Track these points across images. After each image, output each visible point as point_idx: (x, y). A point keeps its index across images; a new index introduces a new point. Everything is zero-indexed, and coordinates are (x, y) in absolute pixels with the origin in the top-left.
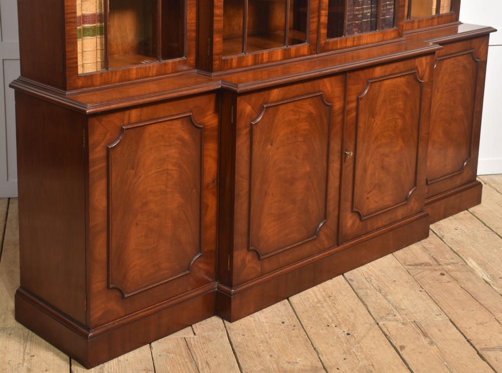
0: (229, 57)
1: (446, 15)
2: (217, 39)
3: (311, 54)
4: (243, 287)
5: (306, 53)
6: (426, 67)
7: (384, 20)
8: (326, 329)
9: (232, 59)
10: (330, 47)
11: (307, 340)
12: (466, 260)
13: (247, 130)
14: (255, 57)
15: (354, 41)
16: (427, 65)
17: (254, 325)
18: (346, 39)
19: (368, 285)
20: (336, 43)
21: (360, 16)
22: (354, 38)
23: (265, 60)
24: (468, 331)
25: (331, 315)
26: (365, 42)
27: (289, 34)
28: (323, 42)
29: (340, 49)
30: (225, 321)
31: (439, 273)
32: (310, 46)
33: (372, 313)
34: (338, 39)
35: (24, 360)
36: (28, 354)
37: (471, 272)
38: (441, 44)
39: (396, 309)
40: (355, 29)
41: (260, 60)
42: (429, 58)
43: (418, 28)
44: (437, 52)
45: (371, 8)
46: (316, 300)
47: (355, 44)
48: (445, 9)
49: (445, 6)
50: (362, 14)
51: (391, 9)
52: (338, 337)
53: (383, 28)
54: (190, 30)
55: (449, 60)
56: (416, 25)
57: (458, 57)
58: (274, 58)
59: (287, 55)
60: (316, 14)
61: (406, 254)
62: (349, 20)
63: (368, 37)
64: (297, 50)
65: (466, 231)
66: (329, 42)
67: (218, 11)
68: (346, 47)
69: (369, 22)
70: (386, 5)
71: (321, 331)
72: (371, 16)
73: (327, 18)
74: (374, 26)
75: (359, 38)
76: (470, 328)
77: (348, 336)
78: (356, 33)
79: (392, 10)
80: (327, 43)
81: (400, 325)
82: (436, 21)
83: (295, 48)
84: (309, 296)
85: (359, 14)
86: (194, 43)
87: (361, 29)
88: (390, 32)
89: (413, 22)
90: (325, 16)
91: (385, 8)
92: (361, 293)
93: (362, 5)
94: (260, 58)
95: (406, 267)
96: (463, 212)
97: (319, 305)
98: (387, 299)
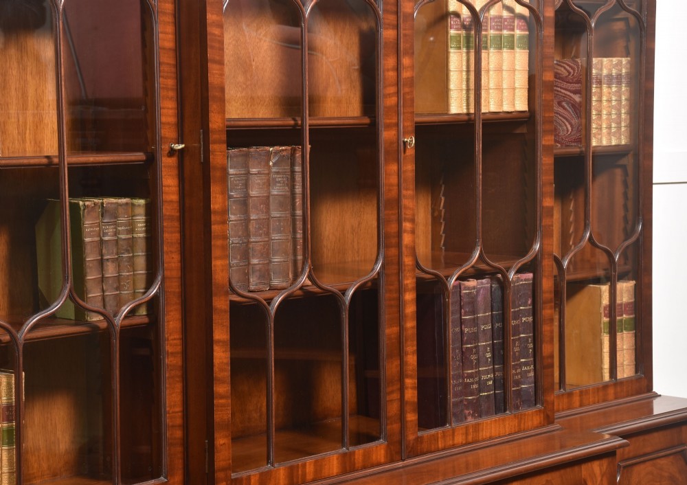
0: (243, 474)
1: (628, 381)
2: (221, 440)
3: (392, 461)
5: (383, 460)
6: (602, 480)
7: (518, 393)
9: (249, 478)
10: (425, 446)
14: (291, 471)
15: (467, 434)
16: (602, 476)
18: (453, 431)
20: (435, 438)
21: (475, 386)
22: (467, 428)
23: (310, 476)
26: (488, 435)
27: (351, 424)
28: (411, 437)
29: (444, 449)
32: (388, 446)
34: (439, 430)
38: (624, 435)
40: (467, 412)
42: (605, 462)
43: (581, 406)
44: (619, 452)
45: (494, 371)
47: (470, 438)
48: (626, 370)
49: (625, 363)
50: (479, 383)
51: (529, 371)
53: (517, 408)
54: (173, 426)
55: (642, 466)
56: (576, 399)
57: (658, 461)
58: (326, 472)
59: (348, 466)
60: (397, 386)
62: (456, 395)
63: (493, 426)
64: (367, 455)
66: (422, 437)
67: (222, 389)
68: (454, 446)
69: (492, 397)
70: (521, 365)
72: (495, 387)
73: (416, 392)
74: (501, 404)
75: (477, 428)
78: (470, 419)
79: (532, 374)
80: (419, 440)
82: (611, 391)
83: (361, 451)
85: (473, 384)
86: (179, 449)
88: (532, 416)
89: (570, 395)
90: (412, 388)
91: (519, 371)
93: (478, 365)
94: (300, 472)
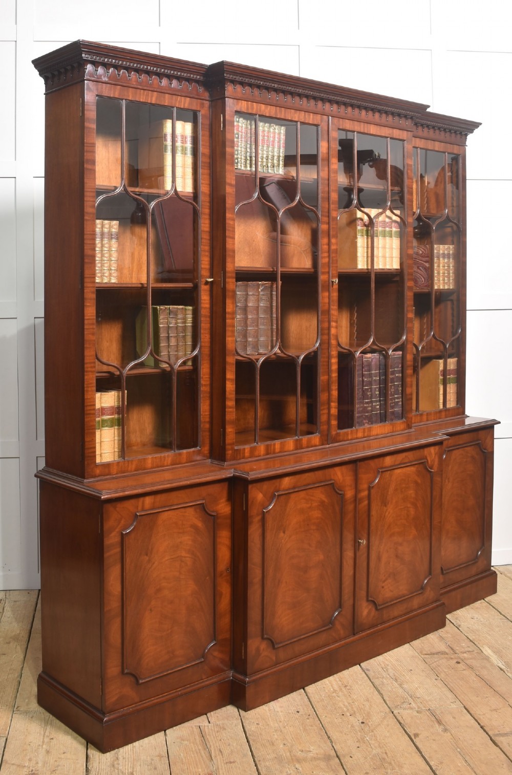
0: (241, 447)
1: (453, 409)
2: (230, 430)
3: (323, 445)
4: (258, 676)
5: (318, 444)
6: (435, 457)
7: (393, 413)
8: (341, 718)
9: (244, 449)
10: (341, 438)
11: (321, 729)
12: (481, 648)
13: (259, 517)
14: (267, 447)
15: (364, 432)
16: (435, 455)
17: (269, 714)
18: (357, 430)
19: (384, 674)
20: (347, 434)
21: (370, 408)
22: (364, 429)
23: (277, 450)
24: (481, 717)
25: (346, 704)
26: (376, 433)
28: (334, 433)
29: (351, 439)
30: (240, 710)
31: (455, 661)
32: (321, 436)
33: (388, 702)
34: (349, 430)
35: (43, 742)
36: (48, 736)
37: (486, 659)
38: (447, 434)
39: (411, 697)
40: (365, 421)
41: (272, 450)
42: (437, 448)
43: (427, 420)
44: (445, 443)
45: (380, 401)
46: (332, 689)
47: (366, 434)
48: (452, 403)
49: (451, 400)
50: (372, 407)
51: (399, 402)
52: (352, 726)
53: (392, 420)
54: (204, 422)
55: (457, 451)
56: (425, 417)
57: (466, 448)
58: (286, 448)
59: (298, 445)
60: (326, 407)
61: (423, 643)
62: (359, 412)
63: (378, 429)
64: (309, 441)
65: (482, 619)
66: (339, 433)
67: (230, 403)
68: (357, 438)
69: (379, 415)
70: (395, 398)
71: (336, 720)
72: (380, 409)
73: (337, 410)
74: (383, 418)
75: (370, 429)
76: (484, 714)
77: (362, 725)
78: (366, 425)
79: (400, 403)
80: (338, 434)
81: (415, 713)
82: (443, 414)
83: (306, 439)
84: (325, 686)
85: (368, 407)
86: (207, 434)
87: (371, 420)
88: (400, 424)
89: (421, 415)
90: (335, 408)
91: (393, 401)
92: (377, 682)
93: (371, 398)
94: (272, 448)
95: (422, 656)
96: (479, 602)
97: (334, 694)
98: (402, 688)
